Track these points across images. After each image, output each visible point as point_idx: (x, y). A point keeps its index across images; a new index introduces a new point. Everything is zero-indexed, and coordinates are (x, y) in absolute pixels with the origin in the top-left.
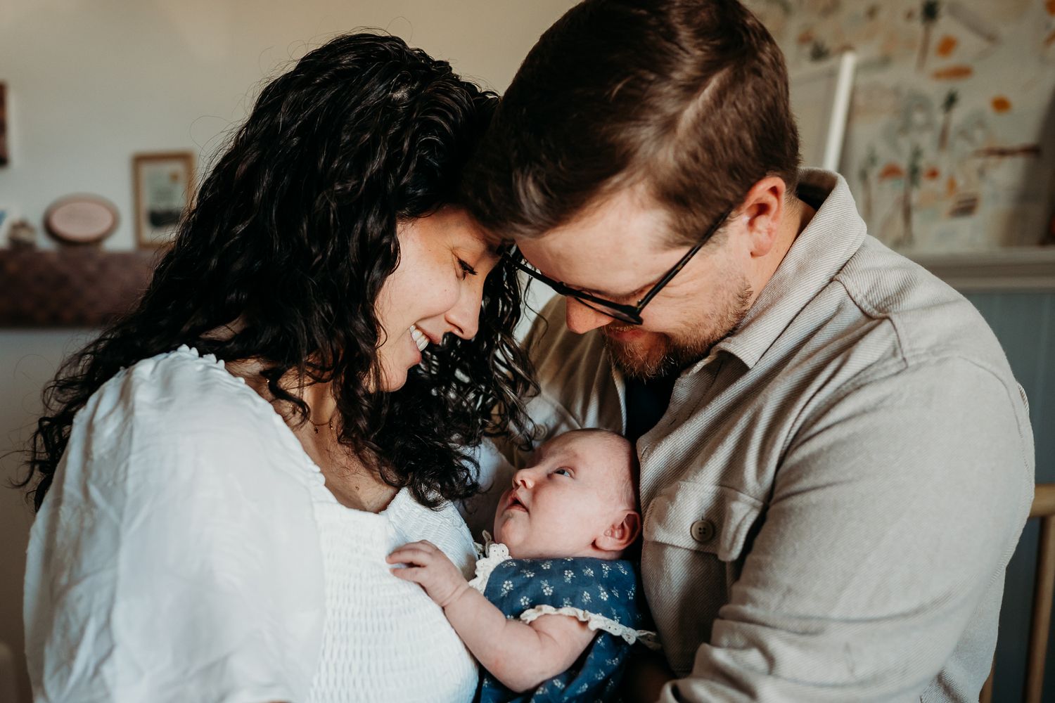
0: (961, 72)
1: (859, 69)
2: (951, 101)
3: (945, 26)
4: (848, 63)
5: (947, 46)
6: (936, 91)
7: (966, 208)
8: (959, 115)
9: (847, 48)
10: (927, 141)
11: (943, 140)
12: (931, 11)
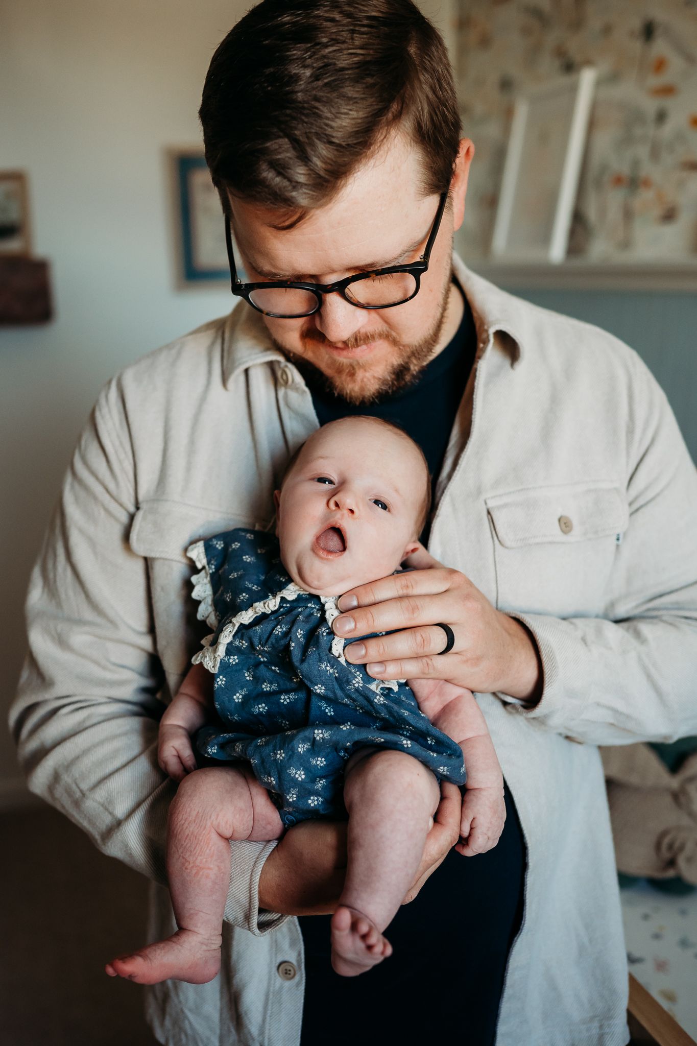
0: (668, 91)
1: (599, 83)
2: (661, 117)
3: (660, 47)
4: (587, 78)
5: (660, 65)
7: (669, 216)
8: (668, 130)
9: (588, 63)
10: (643, 152)
11: (655, 154)
12: (649, 31)
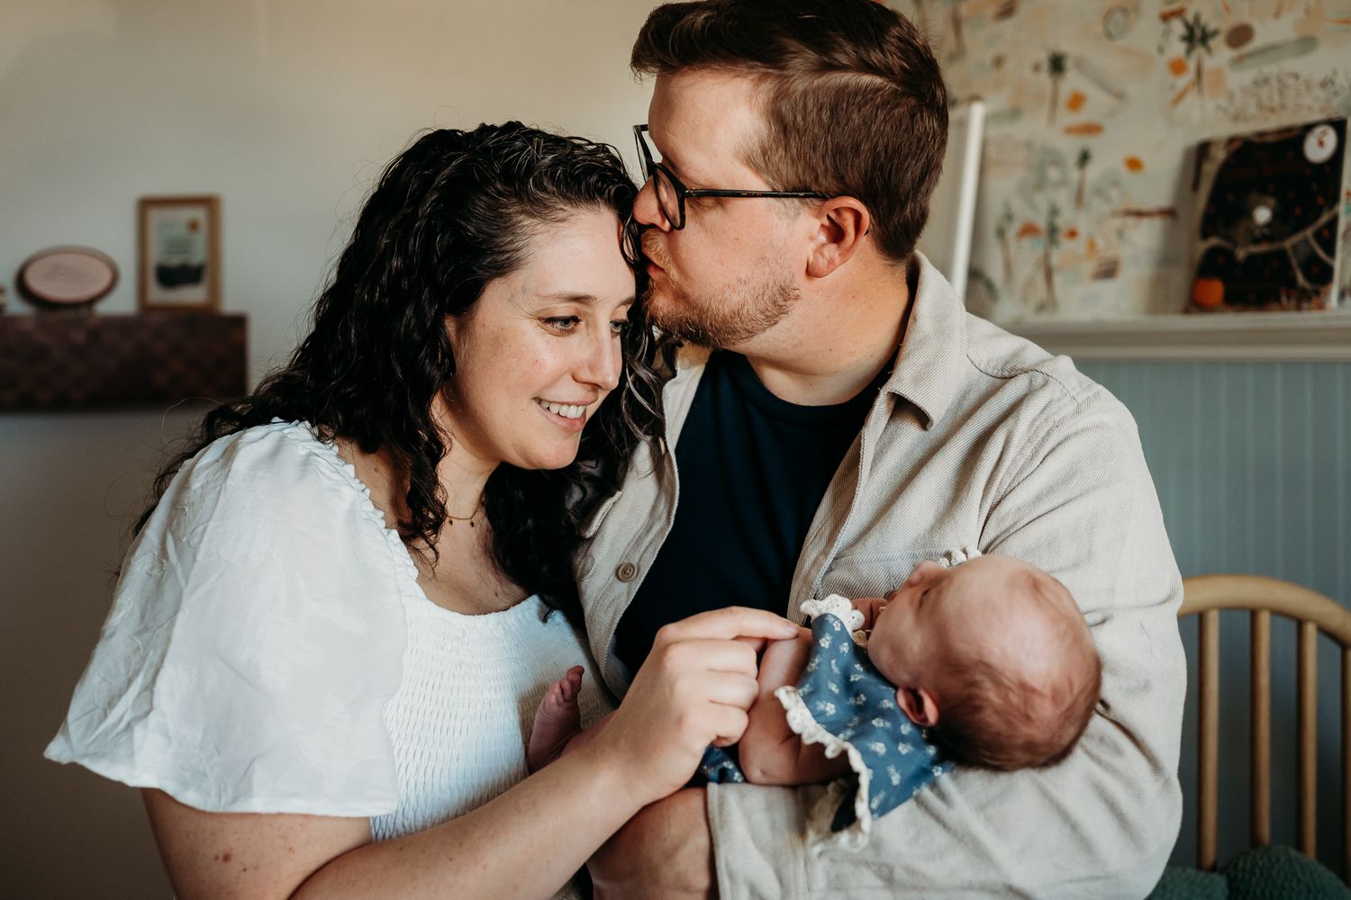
0: (1092, 129)
1: (989, 120)
2: (1084, 158)
3: (1072, 81)
4: (977, 113)
5: (1076, 102)
6: (1070, 147)
7: (1108, 271)
8: (1094, 172)
9: (975, 98)
10: (1063, 198)
11: (1079, 198)
12: (1057, 64)
